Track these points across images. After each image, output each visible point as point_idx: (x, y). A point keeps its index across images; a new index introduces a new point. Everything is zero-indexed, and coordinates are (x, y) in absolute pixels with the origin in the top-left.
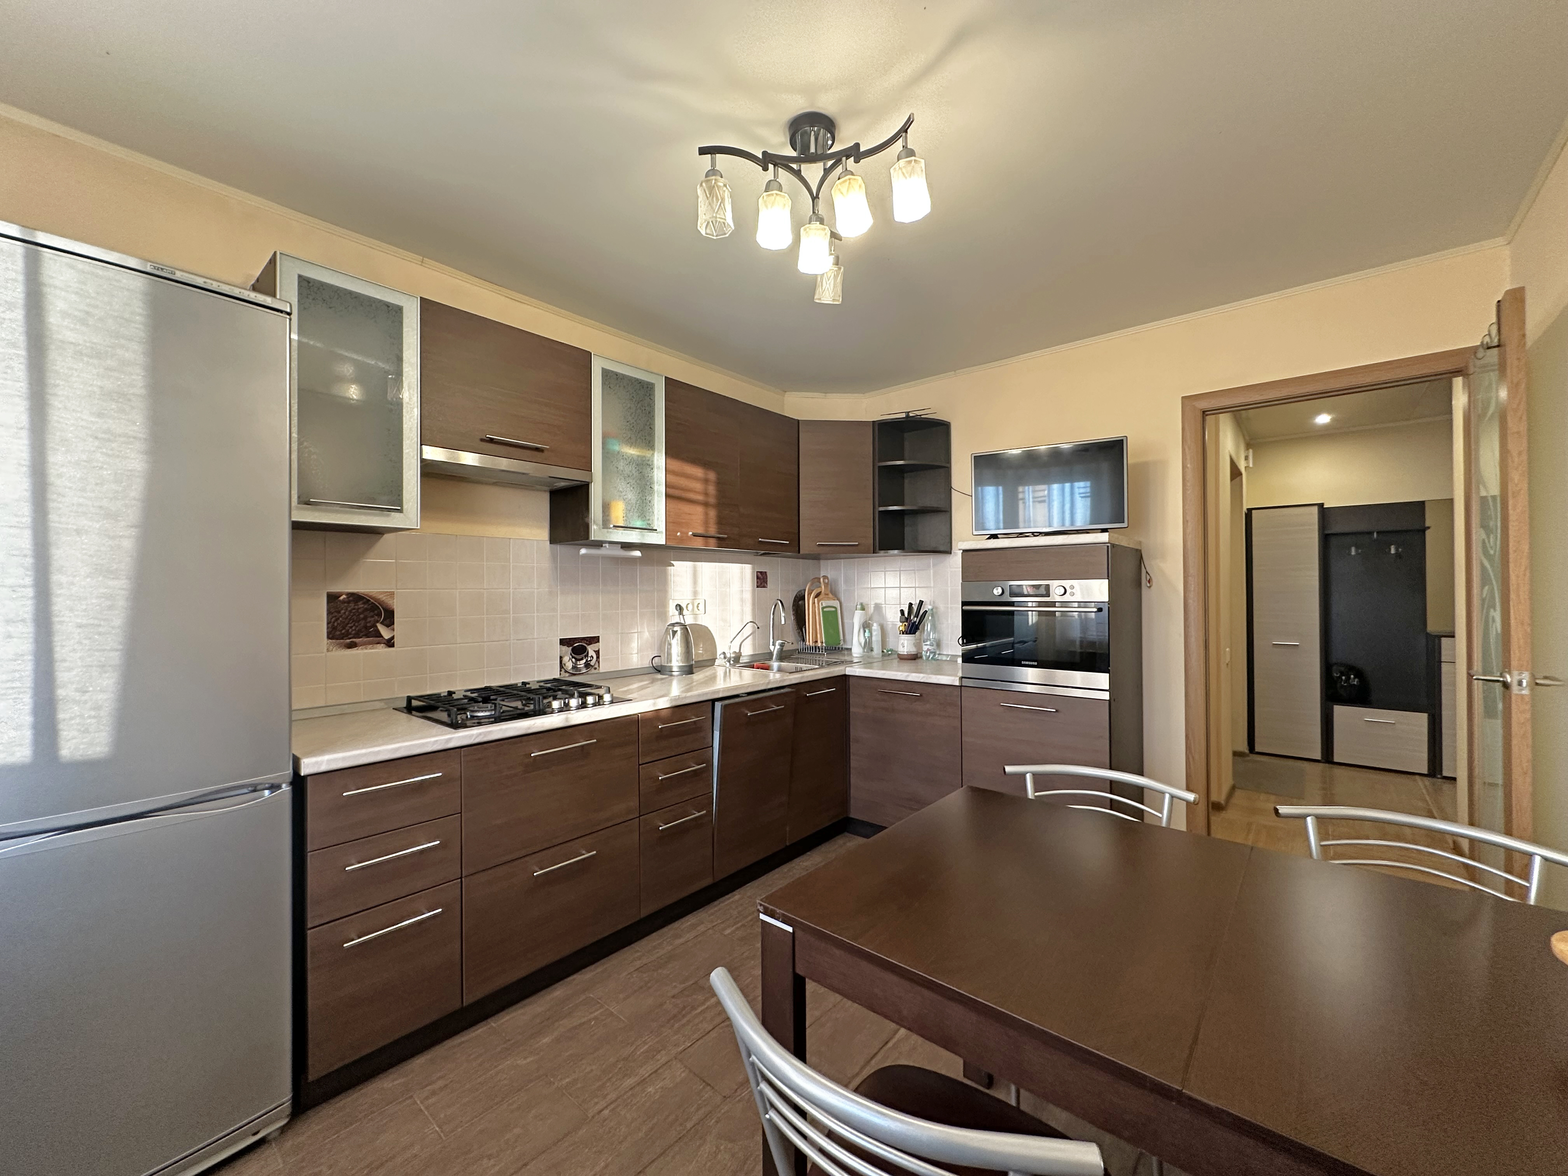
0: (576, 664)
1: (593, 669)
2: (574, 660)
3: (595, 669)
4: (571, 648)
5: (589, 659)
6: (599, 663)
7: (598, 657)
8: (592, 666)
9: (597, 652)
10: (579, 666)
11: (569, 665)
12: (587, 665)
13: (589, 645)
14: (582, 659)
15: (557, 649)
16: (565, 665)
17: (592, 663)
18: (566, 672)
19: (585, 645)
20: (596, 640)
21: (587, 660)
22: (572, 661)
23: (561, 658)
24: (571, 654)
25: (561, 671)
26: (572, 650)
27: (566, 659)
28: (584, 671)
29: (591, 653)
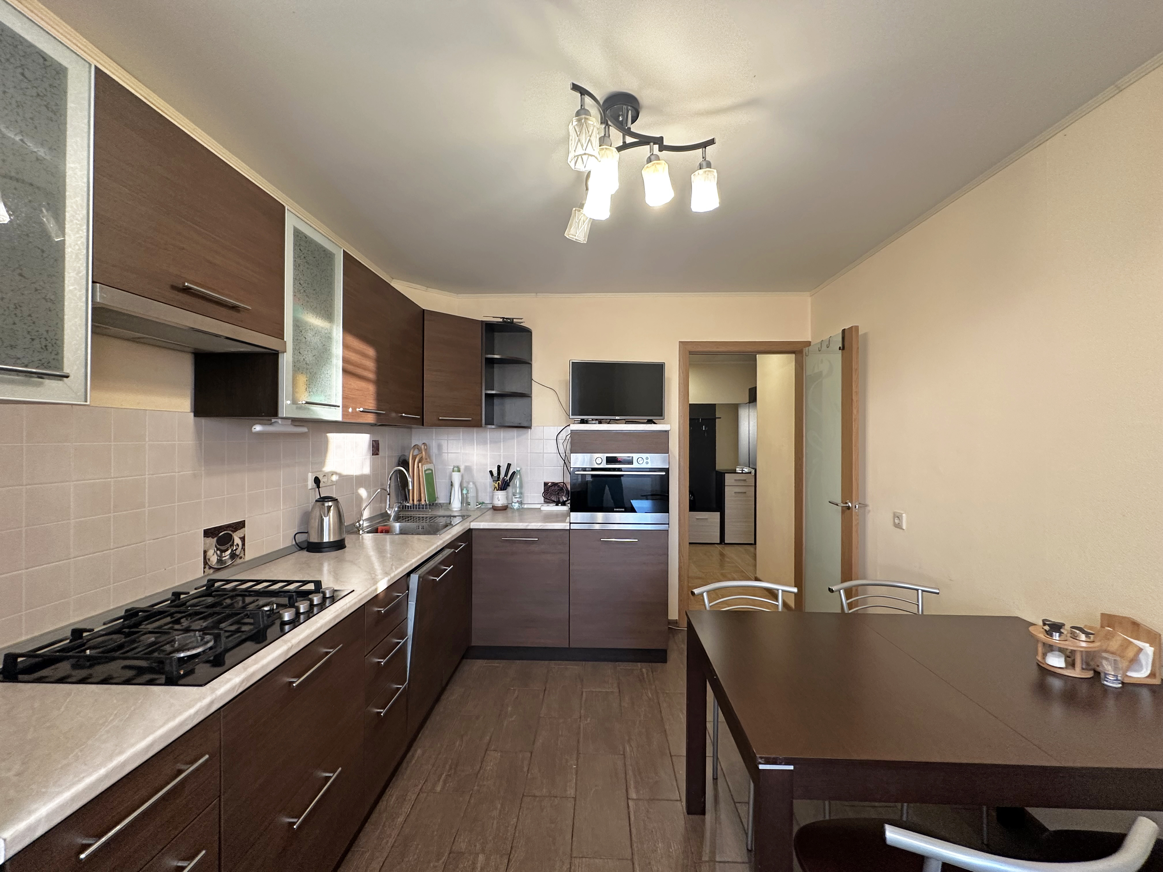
0: (221, 556)
1: (238, 559)
2: (218, 552)
3: (241, 558)
4: (216, 539)
5: (235, 548)
6: (244, 550)
7: (244, 545)
8: (238, 556)
9: (243, 539)
10: (224, 559)
11: (214, 559)
12: (233, 556)
13: (234, 532)
14: (227, 550)
15: (200, 542)
16: (209, 559)
17: (238, 552)
18: (210, 568)
19: (230, 532)
20: (241, 525)
21: (232, 551)
22: (217, 554)
23: (205, 552)
24: (216, 547)
25: (204, 568)
26: (217, 541)
27: (211, 552)
28: (229, 562)
29: (237, 541)
